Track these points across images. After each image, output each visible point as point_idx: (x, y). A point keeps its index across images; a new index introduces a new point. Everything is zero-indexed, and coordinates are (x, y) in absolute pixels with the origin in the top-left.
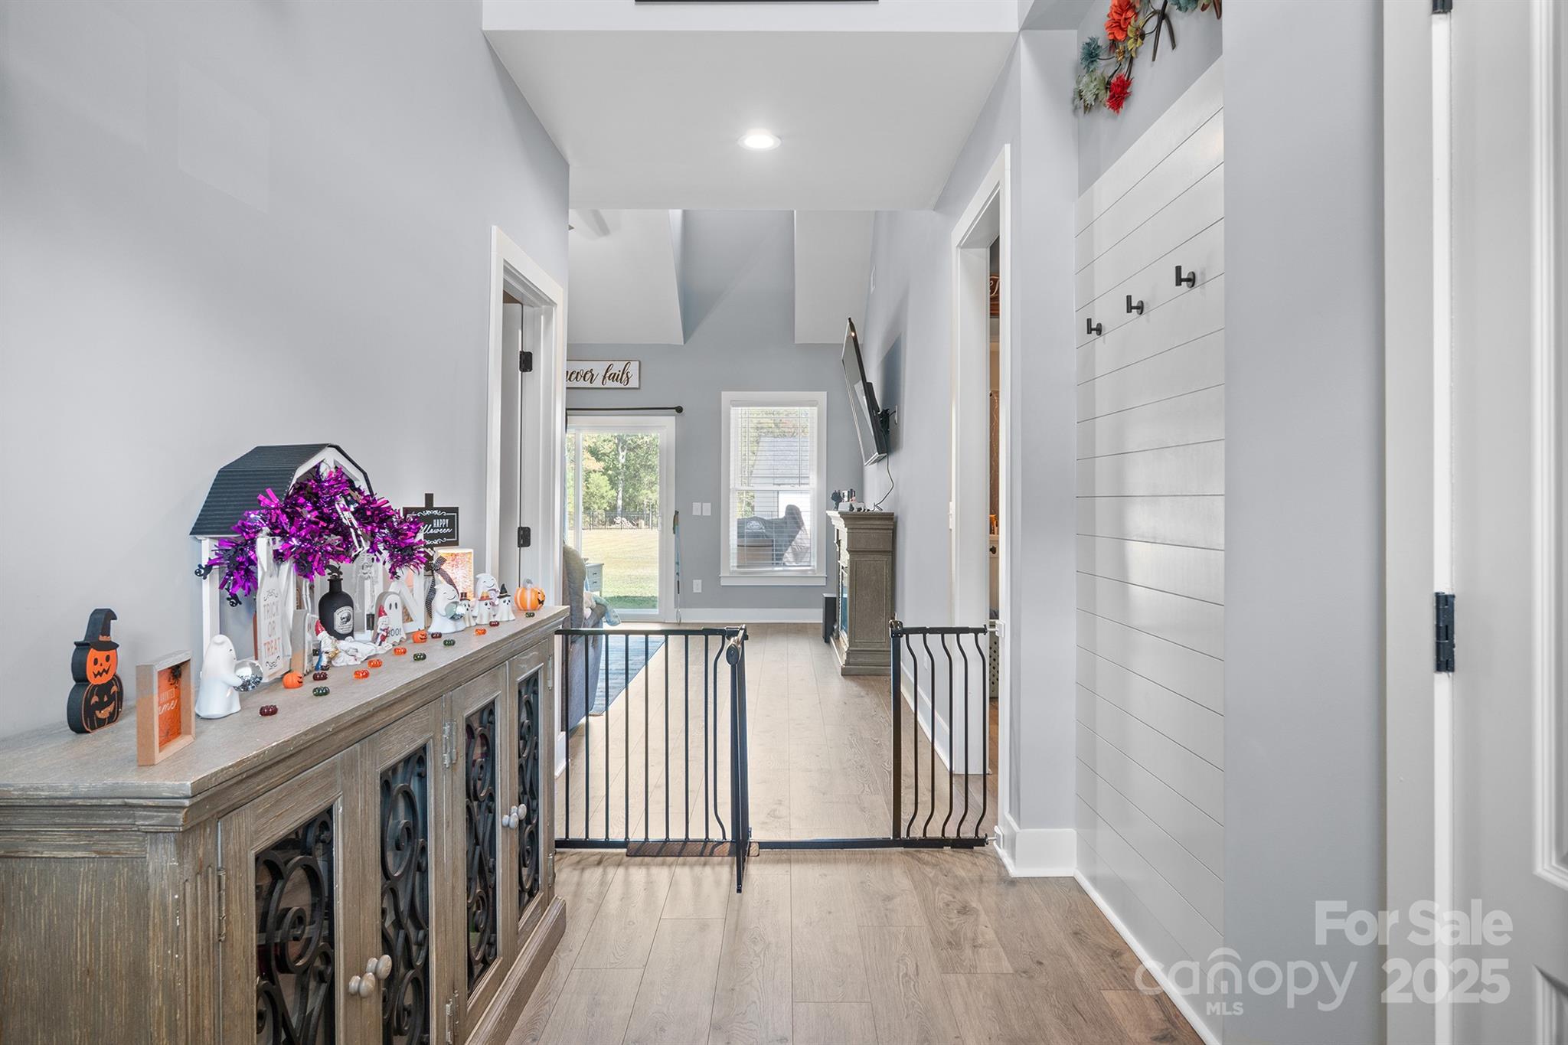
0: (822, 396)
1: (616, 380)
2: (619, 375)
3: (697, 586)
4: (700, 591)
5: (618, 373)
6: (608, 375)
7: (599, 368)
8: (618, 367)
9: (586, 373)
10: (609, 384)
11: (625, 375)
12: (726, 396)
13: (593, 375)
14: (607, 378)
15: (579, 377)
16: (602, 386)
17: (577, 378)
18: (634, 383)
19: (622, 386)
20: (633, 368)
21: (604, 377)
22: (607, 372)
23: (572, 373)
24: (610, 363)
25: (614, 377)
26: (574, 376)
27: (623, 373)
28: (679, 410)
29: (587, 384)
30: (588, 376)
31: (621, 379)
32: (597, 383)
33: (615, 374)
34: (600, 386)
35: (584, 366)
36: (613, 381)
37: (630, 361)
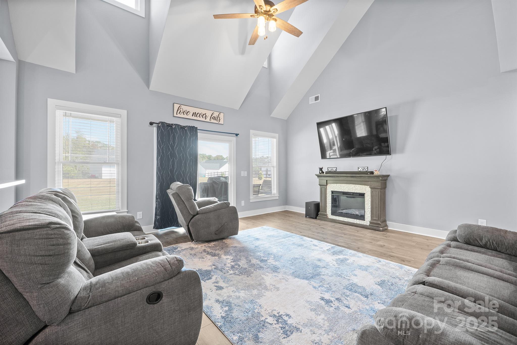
0: (277, 135)
2: (216, 117)
3: (243, 203)
4: (244, 205)
6: (212, 117)
7: (209, 113)
8: (216, 114)
9: (203, 115)
10: (212, 121)
11: (219, 118)
12: (252, 132)
13: (206, 116)
14: (212, 118)
15: (201, 116)
16: (210, 121)
17: (199, 116)
18: (221, 122)
19: (217, 122)
20: (222, 116)
22: (212, 116)
23: (197, 114)
24: (213, 112)
25: (214, 118)
26: (198, 115)
28: (237, 135)
29: (204, 120)
30: (204, 116)
31: (217, 119)
32: (208, 120)
33: (215, 117)
34: (208, 121)
35: (203, 112)
36: (214, 120)
37: (220, 113)
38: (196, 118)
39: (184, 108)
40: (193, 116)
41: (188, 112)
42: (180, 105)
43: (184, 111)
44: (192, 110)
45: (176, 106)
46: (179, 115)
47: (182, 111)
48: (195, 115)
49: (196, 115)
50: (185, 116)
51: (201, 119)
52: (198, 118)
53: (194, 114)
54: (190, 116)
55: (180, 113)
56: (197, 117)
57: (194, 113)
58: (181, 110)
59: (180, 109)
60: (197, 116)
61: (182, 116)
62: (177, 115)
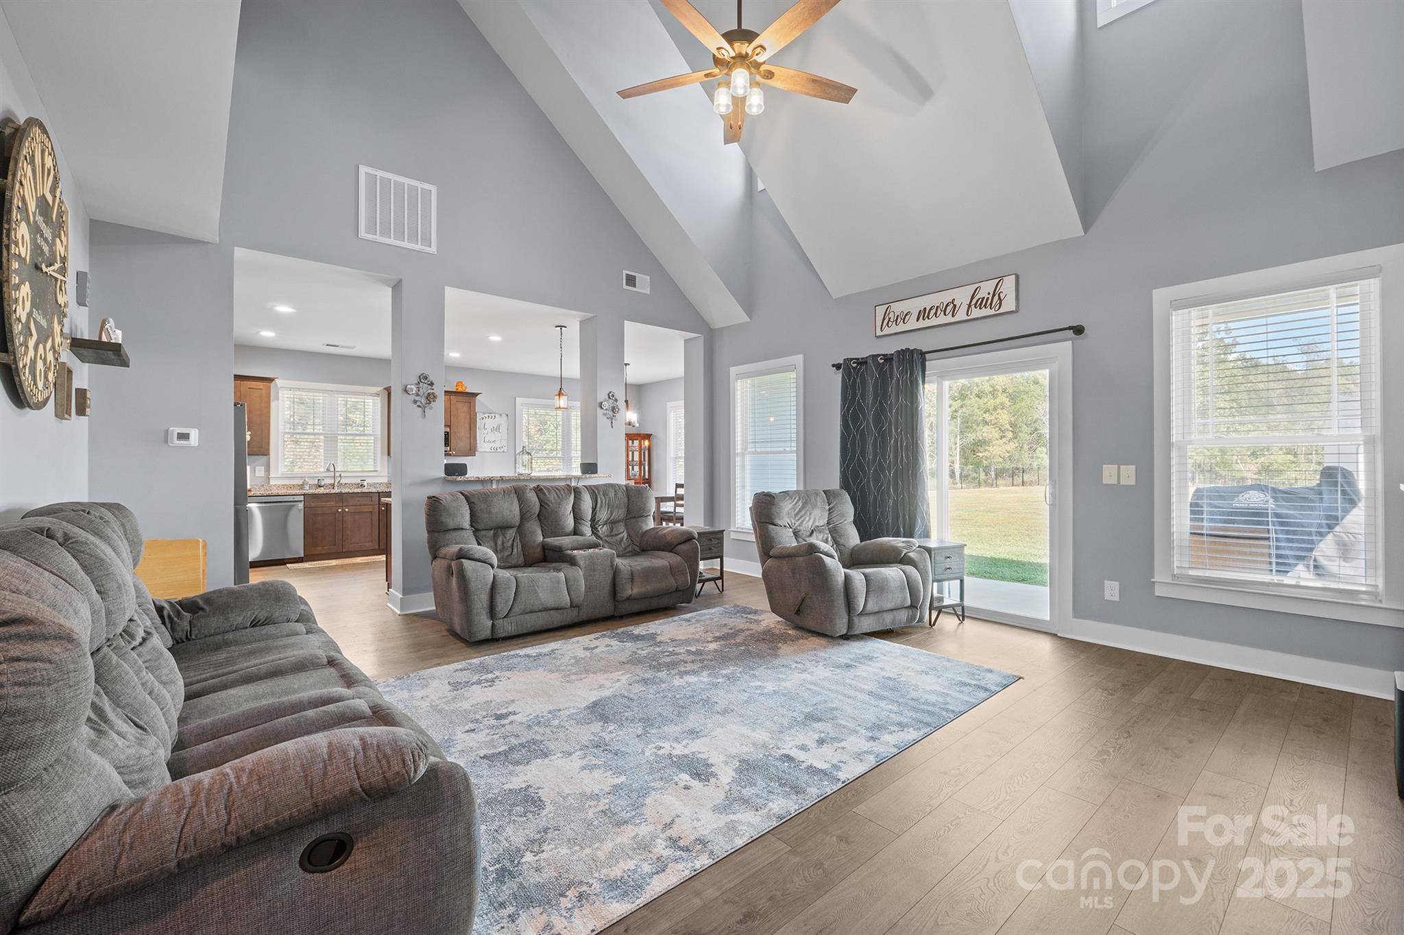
1: (985, 306)
2: (988, 298)
3: (1112, 591)
4: (1117, 599)
5: (987, 296)
6: (974, 301)
7: (962, 296)
8: (986, 289)
9: (947, 305)
10: (976, 313)
11: (997, 296)
12: (1160, 296)
13: (955, 306)
14: (973, 307)
15: (939, 311)
16: (969, 318)
17: (936, 314)
18: (1009, 304)
19: (992, 312)
20: (1008, 285)
21: (970, 306)
22: (972, 298)
23: (931, 309)
24: (977, 285)
25: (981, 304)
26: (933, 312)
27: (994, 295)
28: (1079, 330)
29: (949, 319)
30: (949, 308)
31: (991, 304)
32: (961, 315)
33: (984, 298)
34: (965, 319)
35: (945, 297)
36: (980, 309)
37: (1001, 278)
38: (927, 323)
39: (898, 308)
40: (918, 320)
41: (907, 314)
42: (889, 305)
43: (898, 316)
44: (915, 305)
45: (881, 311)
46: (887, 331)
47: (892, 320)
48: (924, 317)
49: (926, 315)
50: (902, 327)
51: (942, 319)
52: (934, 321)
53: (923, 314)
54: (912, 324)
55: (888, 324)
56: (928, 319)
57: (920, 311)
58: (891, 315)
59: (889, 314)
60: (928, 317)
61: (894, 329)
62: (882, 331)
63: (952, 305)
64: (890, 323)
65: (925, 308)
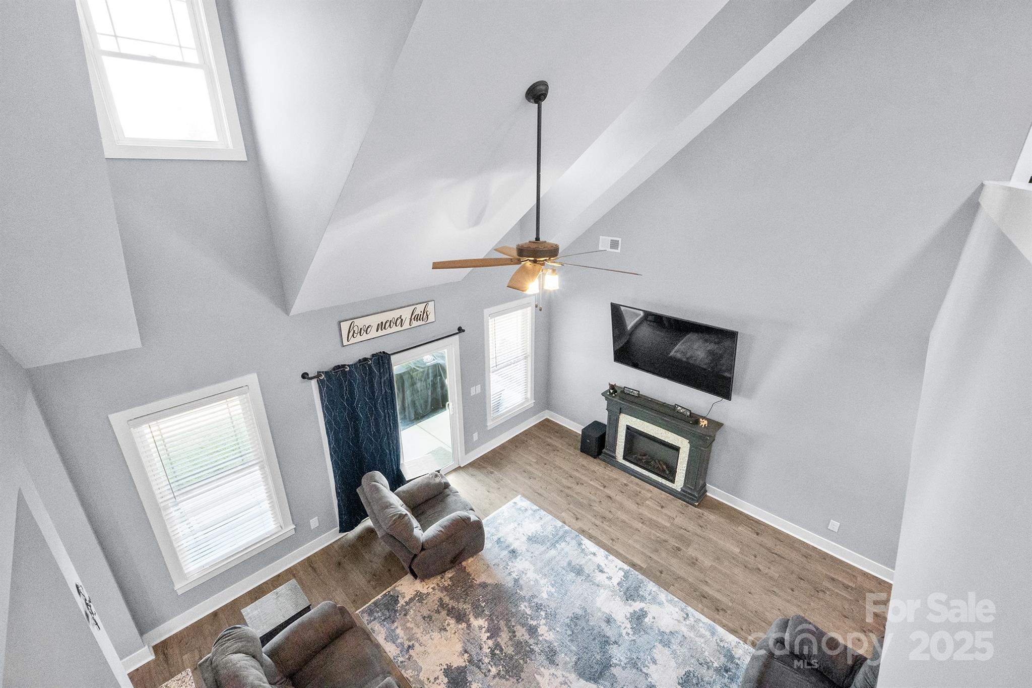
1: (420, 319)
2: (421, 315)
4: (477, 439)
5: (420, 313)
6: (413, 317)
7: (406, 313)
8: (420, 309)
9: (397, 320)
10: (415, 323)
11: (425, 314)
12: (487, 312)
13: (402, 320)
14: (413, 320)
15: (392, 324)
16: (411, 327)
17: (390, 325)
18: (431, 318)
19: (424, 323)
20: (431, 307)
21: (411, 319)
22: (412, 315)
23: (386, 323)
24: (414, 307)
25: (417, 318)
26: (388, 324)
27: (424, 313)
28: (461, 329)
29: (399, 328)
30: (399, 321)
31: (423, 318)
32: (406, 325)
33: (418, 314)
34: (407, 328)
35: (395, 314)
36: (417, 321)
37: (428, 302)
38: (384, 332)
39: (360, 323)
40: (377, 331)
41: (368, 327)
42: (352, 321)
43: (361, 329)
44: (374, 320)
45: (345, 326)
46: (352, 341)
47: (356, 331)
48: (381, 328)
49: (383, 327)
50: (365, 337)
51: (394, 329)
52: (389, 331)
53: (381, 326)
54: (373, 333)
55: (353, 335)
56: (385, 329)
57: (379, 324)
58: (356, 328)
59: (353, 327)
61: (359, 338)
62: (348, 341)
63: (400, 319)
64: (355, 335)
65: (382, 323)
